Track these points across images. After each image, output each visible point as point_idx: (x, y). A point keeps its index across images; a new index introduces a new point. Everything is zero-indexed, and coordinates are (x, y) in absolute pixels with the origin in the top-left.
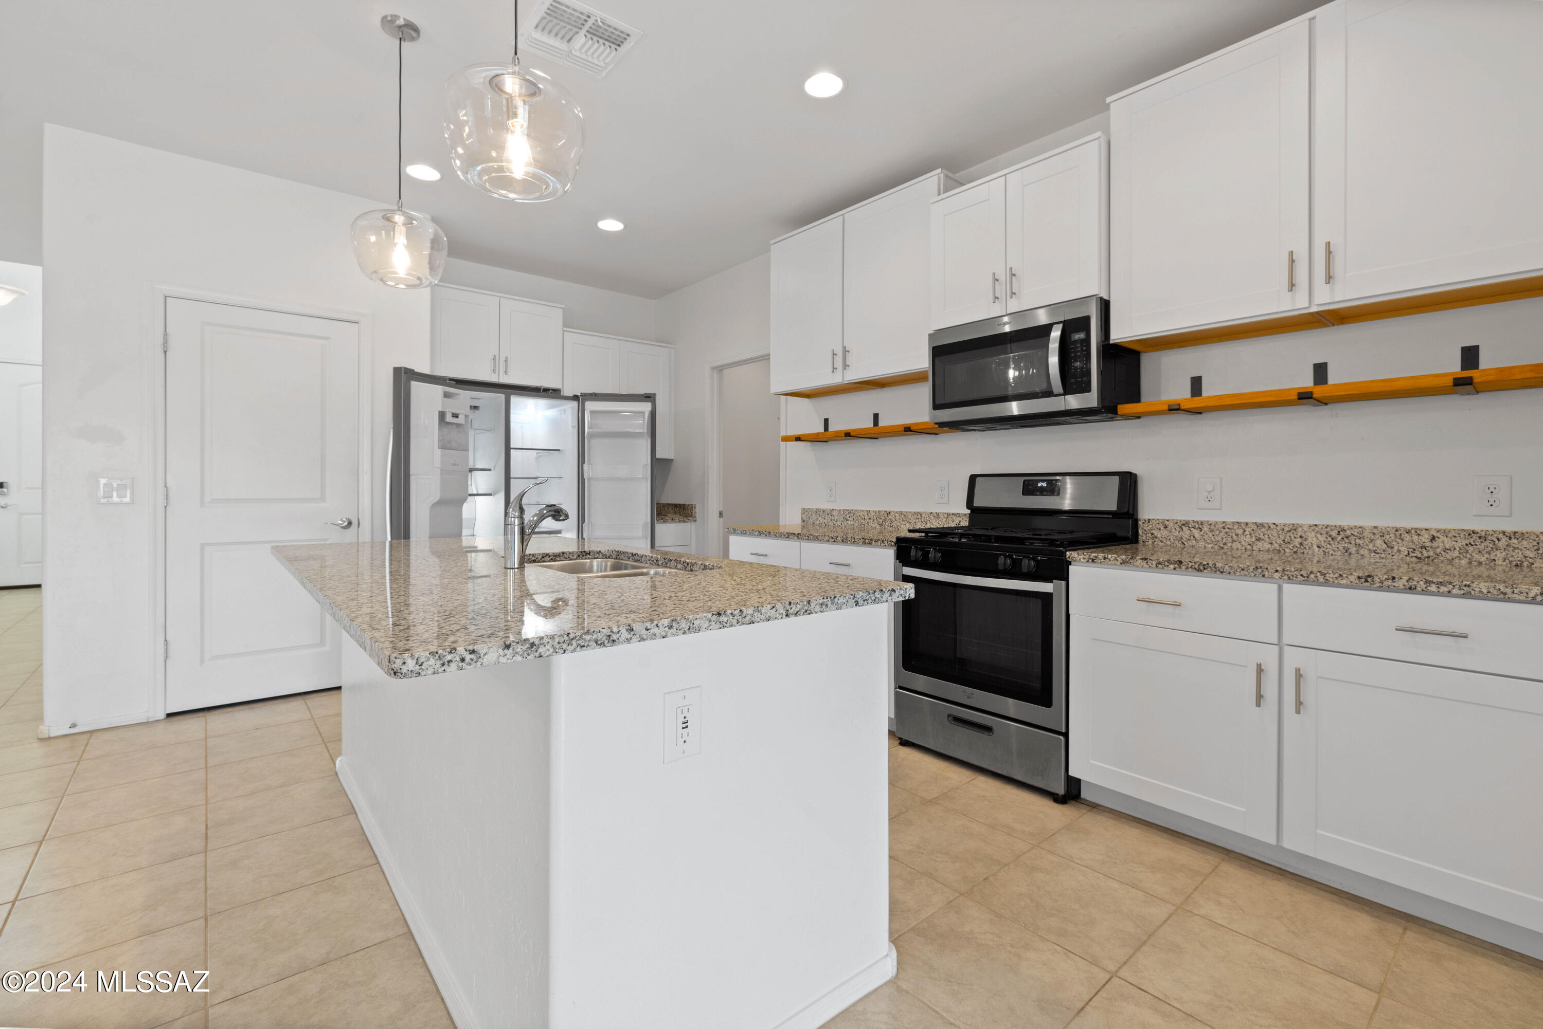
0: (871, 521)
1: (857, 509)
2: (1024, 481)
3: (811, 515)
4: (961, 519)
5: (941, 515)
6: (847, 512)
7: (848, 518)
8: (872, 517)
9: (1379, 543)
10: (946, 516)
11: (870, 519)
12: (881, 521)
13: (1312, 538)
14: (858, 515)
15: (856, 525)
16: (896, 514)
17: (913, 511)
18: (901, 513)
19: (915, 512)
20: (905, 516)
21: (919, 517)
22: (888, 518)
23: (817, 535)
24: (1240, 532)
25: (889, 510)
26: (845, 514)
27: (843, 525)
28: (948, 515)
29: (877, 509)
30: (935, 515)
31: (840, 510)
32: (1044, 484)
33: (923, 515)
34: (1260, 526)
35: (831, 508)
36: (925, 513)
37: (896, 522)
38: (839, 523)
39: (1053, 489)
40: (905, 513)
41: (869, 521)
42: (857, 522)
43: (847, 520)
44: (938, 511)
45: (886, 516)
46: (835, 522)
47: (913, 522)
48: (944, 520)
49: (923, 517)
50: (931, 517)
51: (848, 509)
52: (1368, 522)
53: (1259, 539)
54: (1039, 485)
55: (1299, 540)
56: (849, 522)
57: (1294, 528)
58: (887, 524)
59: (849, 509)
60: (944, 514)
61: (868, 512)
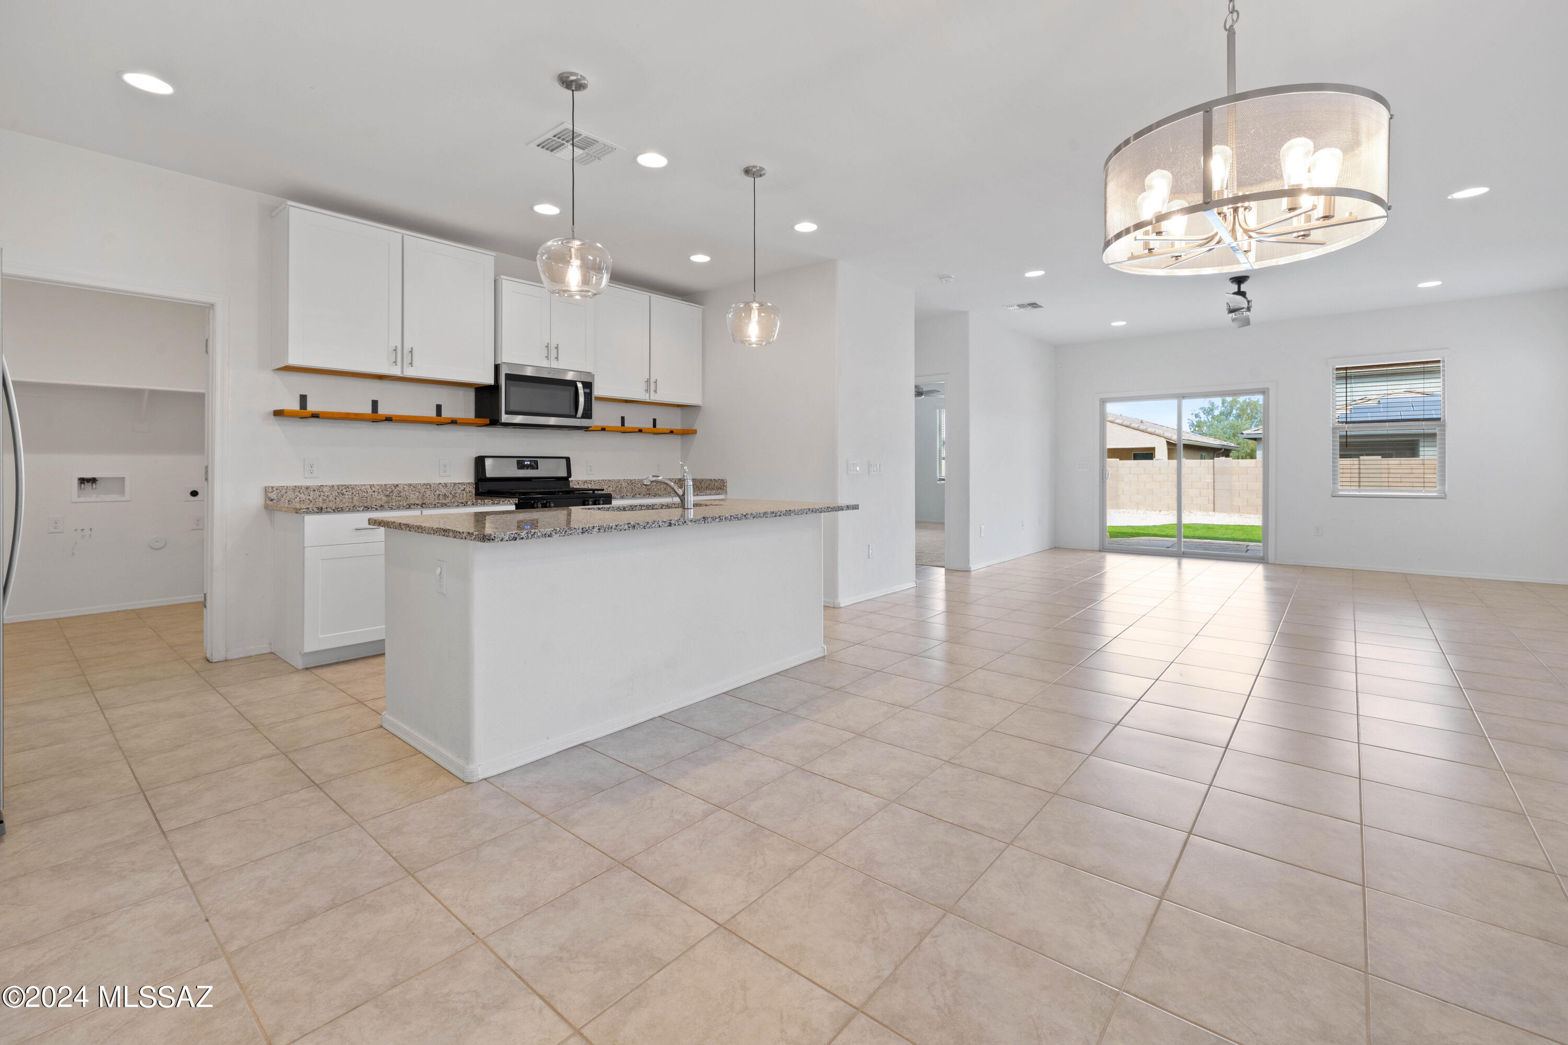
0: (376, 493)
1: (357, 484)
2: (517, 461)
3: (286, 492)
4: (465, 486)
5: (449, 485)
6: (344, 487)
7: (346, 493)
8: (376, 490)
9: (639, 484)
10: (453, 485)
11: (374, 491)
12: (388, 493)
13: (624, 485)
14: (358, 489)
15: (356, 498)
16: (405, 486)
17: (422, 482)
18: (410, 485)
19: (424, 484)
20: (415, 487)
21: (428, 487)
22: (396, 490)
23: (445, 502)
24: (603, 484)
25: (396, 483)
26: (340, 489)
27: (338, 500)
28: (455, 484)
29: (383, 483)
30: (444, 485)
31: (333, 486)
32: (529, 463)
33: (433, 486)
34: (609, 481)
35: (319, 485)
36: (434, 484)
37: (405, 493)
38: (331, 498)
39: (534, 466)
40: (414, 485)
41: (373, 493)
42: (357, 495)
43: (343, 494)
44: (446, 482)
45: (393, 488)
46: (325, 498)
47: (422, 491)
48: (452, 488)
49: (432, 487)
50: (440, 486)
51: (344, 484)
52: (637, 478)
53: (609, 486)
54: (526, 463)
55: (620, 486)
56: (347, 496)
57: (619, 481)
58: (395, 494)
59: (346, 484)
60: (451, 483)
61: (371, 486)
